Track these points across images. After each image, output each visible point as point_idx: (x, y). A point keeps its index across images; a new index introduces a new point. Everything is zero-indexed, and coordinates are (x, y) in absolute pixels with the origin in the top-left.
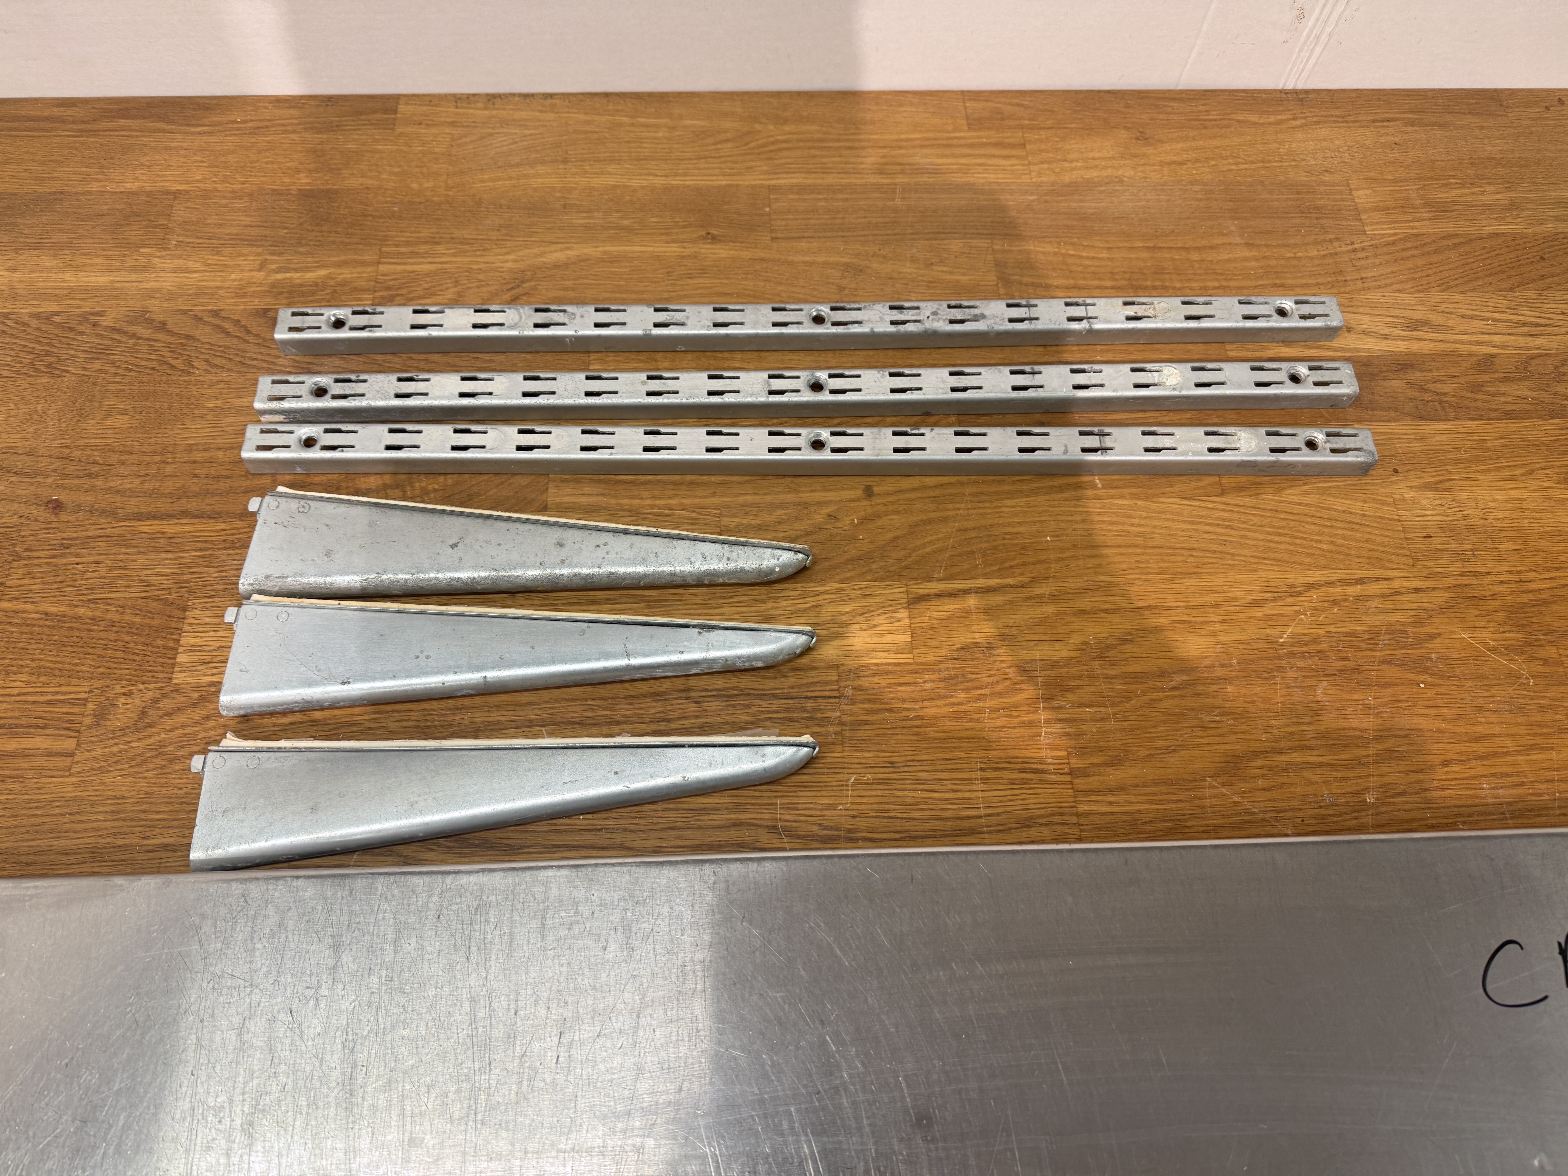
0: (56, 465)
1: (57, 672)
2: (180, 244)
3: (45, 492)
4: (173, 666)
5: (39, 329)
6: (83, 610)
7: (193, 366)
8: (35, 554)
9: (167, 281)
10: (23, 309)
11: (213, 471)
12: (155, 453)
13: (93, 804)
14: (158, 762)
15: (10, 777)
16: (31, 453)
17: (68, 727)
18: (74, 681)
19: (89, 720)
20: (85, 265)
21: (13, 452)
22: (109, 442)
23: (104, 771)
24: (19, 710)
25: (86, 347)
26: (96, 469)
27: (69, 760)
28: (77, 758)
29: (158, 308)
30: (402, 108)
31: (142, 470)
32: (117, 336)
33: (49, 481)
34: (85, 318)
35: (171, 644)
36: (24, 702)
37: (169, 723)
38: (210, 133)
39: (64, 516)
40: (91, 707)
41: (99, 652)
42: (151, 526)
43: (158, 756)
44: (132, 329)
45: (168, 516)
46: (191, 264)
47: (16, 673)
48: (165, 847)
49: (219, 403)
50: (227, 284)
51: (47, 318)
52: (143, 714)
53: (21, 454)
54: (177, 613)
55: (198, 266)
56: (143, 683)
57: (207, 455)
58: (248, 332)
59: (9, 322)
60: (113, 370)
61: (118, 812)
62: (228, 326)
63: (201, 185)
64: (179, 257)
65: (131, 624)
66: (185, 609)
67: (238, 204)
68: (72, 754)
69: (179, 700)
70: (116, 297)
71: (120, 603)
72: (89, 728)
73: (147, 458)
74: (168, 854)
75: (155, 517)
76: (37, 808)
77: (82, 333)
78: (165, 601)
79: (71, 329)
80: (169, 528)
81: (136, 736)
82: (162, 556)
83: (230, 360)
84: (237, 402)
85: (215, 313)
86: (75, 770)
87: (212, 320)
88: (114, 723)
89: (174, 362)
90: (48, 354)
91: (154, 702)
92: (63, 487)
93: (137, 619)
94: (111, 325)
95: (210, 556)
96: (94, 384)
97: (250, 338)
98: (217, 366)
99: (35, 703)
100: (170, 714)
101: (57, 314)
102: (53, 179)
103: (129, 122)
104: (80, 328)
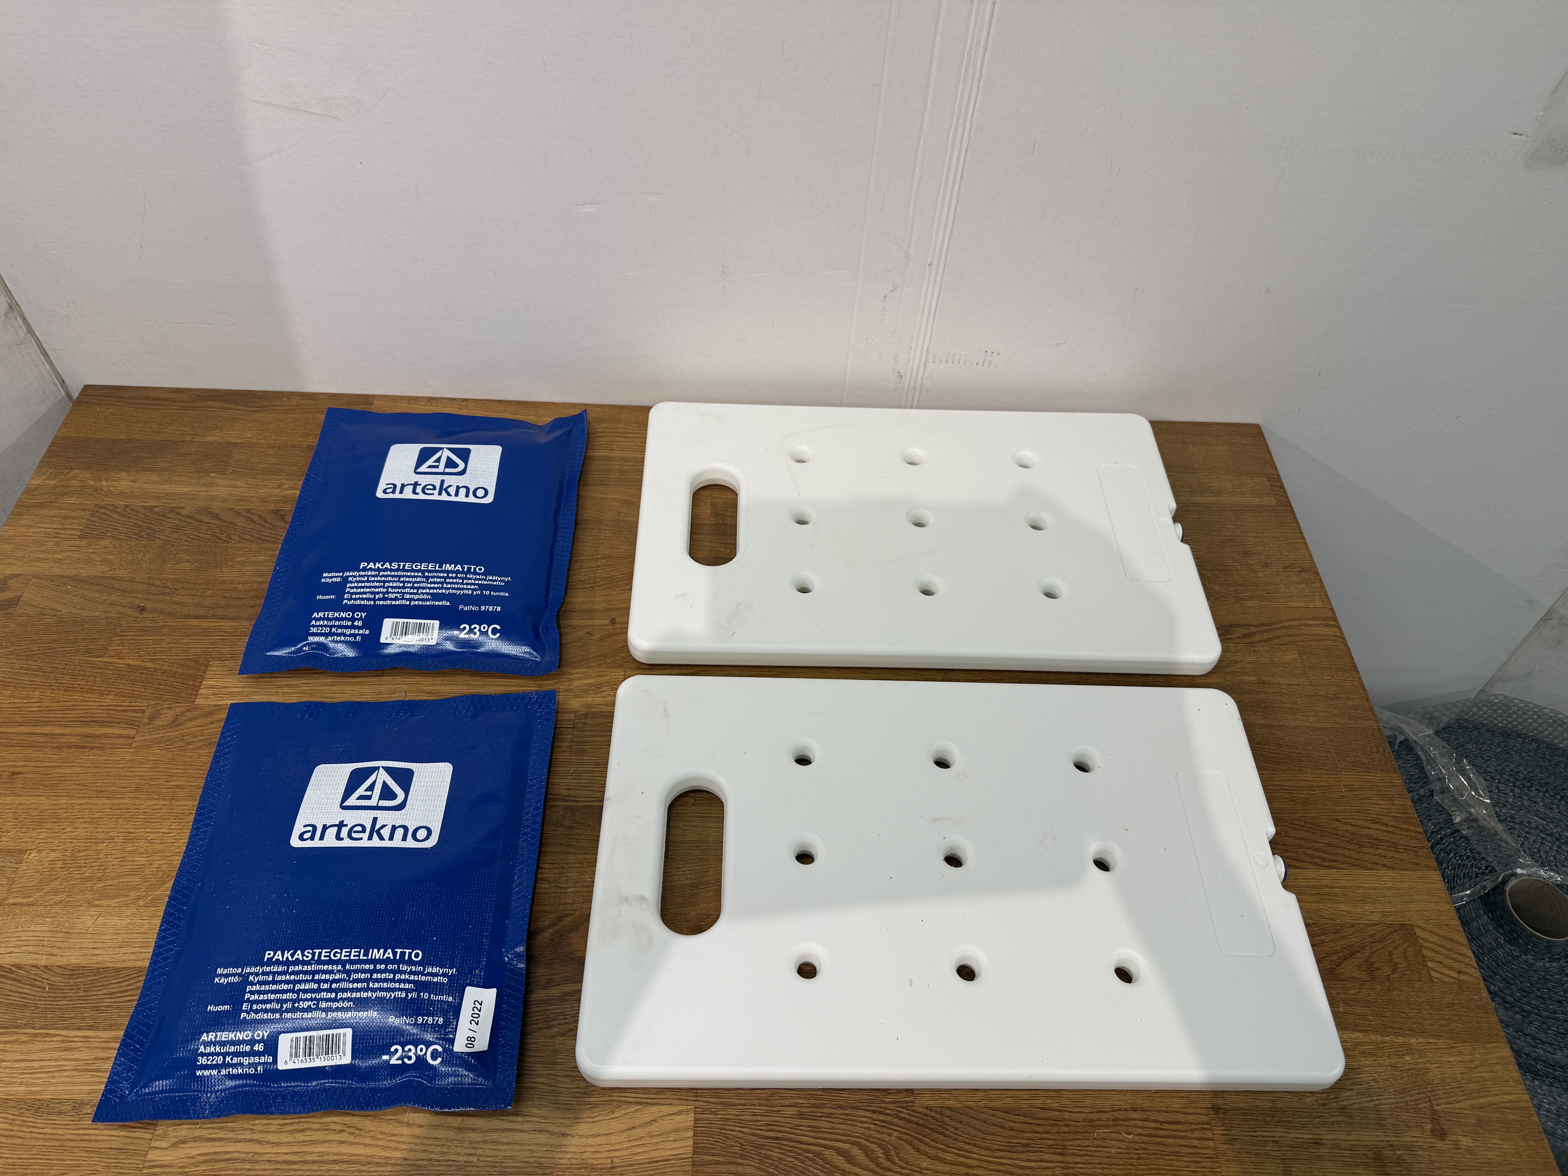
0: (145, 587)
1: (130, 695)
2: (233, 472)
3: (137, 601)
4: (196, 695)
5: (145, 515)
6: (149, 664)
7: (231, 539)
8: (126, 634)
9: (223, 492)
10: (137, 503)
11: (234, 595)
12: (203, 584)
13: (141, 763)
14: (181, 744)
15: (96, 747)
16: (132, 581)
17: (132, 723)
18: (139, 700)
19: (145, 720)
20: (176, 481)
21: (121, 579)
22: (177, 576)
23: (149, 747)
24: (106, 713)
25: (171, 525)
26: (168, 590)
27: (131, 740)
28: (135, 740)
29: (216, 506)
30: (376, 402)
31: (194, 592)
32: (189, 520)
33: (140, 596)
34: (173, 509)
35: (197, 684)
36: (110, 710)
37: (190, 724)
38: (260, 411)
39: (146, 615)
40: (147, 714)
41: (156, 686)
42: (195, 622)
43: (181, 741)
44: (198, 517)
45: (205, 617)
46: (238, 483)
47: (107, 695)
48: (178, 786)
49: (243, 559)
50: (258, 495)
51: (151, 509)
52: (176, 718)
53: (126, 581)
54: (203, 668)
55: (242, 484)
56: (178, 703)
57: (232, 586)
58: (266, 522)
59: (128, 510)
60: (185, 539)
61: (155, 768)
62: (255, 518)
63: (251, 440)
64: (232, 479)
65: (176, 673)
66: (207, 666)
67: (271, 452)
68: (133, 738)
69: (197, 713)
70: (192, 499)
71: (172, 661)
72: (144, 724)
73: (197, 586)
74: (179, 790)
75: (197, 618)
76: (109, 764)
77: (170, 518)
78: (197, 662)
79: (164, 515)
80: (205, 624)
81: (170, 730)
82: (198, 638)
83: (253, 536)
84: (253, 559)
85: (248, 511)
86: (133, 745)
87: (246, 514)
88: (158, 723)
89: (221, 536)
90: (149, 528)
91: (183, 713)
92: (147, 599)
93: (180, 670)
94: (187, 514)
95: (226, 639)
96: (173, 546)
97: (267, 525)
98: (245, 539)
99: (116, 710)
100: (191, 720)
101: (157, 507)
102: (165, 433)
103: (213, 403)
104: (169, 515)
